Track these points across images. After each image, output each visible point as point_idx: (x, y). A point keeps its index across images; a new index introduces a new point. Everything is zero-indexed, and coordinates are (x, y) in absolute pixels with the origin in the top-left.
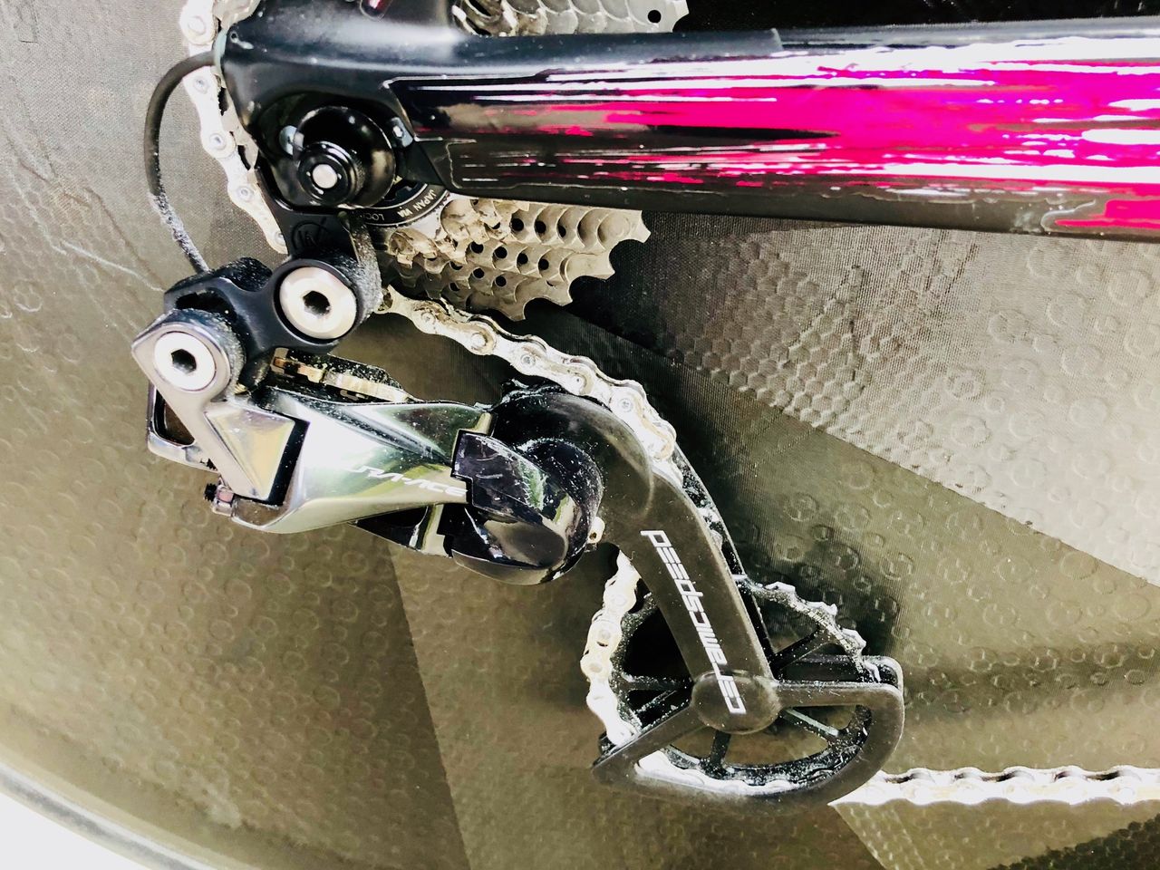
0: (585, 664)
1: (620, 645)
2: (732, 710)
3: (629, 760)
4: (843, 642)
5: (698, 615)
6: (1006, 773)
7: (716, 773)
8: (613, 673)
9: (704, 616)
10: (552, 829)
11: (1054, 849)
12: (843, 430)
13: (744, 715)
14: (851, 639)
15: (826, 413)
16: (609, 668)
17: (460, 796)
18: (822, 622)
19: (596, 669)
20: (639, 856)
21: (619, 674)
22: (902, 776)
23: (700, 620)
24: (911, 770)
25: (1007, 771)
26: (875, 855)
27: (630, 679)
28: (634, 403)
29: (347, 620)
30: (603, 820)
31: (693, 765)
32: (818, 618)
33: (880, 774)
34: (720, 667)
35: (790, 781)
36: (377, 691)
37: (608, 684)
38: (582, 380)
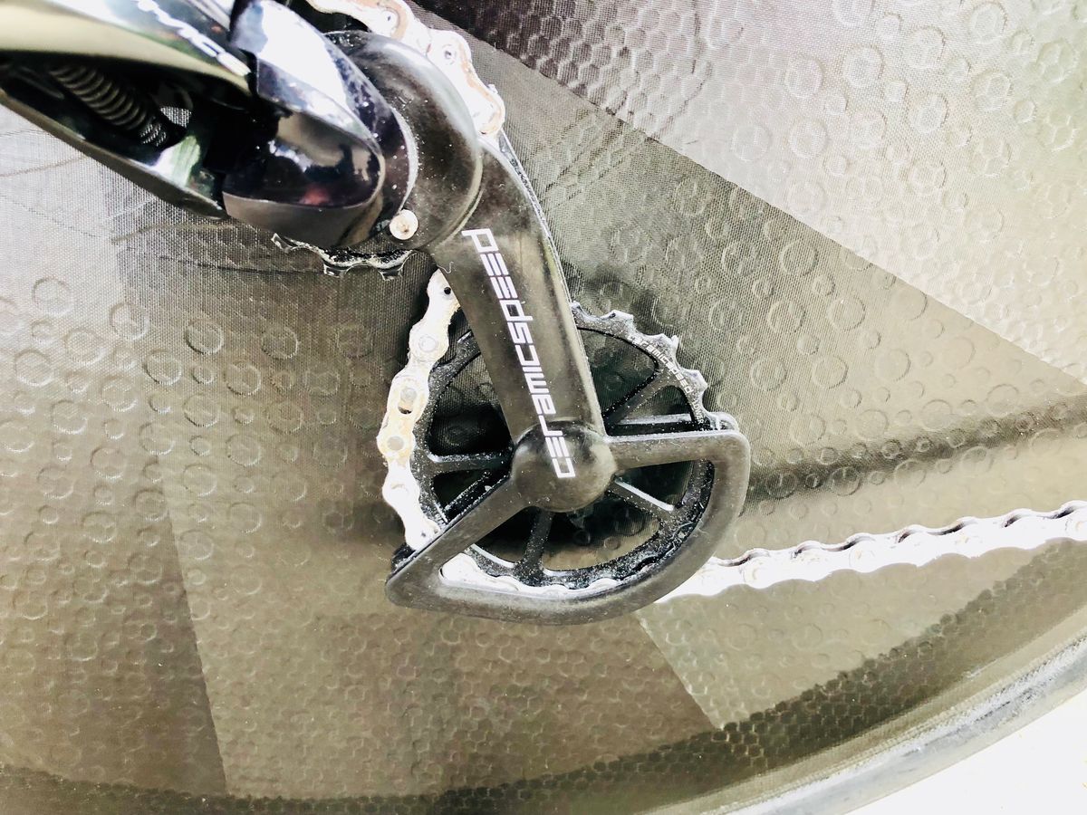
0: (382, 441)
1: (426, 411)
2: (560, 475)
3: (432, 563)
4: (683, 383)
5: (525, 348)
6: (850, 541)
7: (531, 578)
8: (415, 452)
9: (532, 349)
10: (327, 703)
11: (867, 657)
12: (678, 140)
13: (573, 479)
14: (692, 378)
15: (660, 119)
16: (411, 444)
17: (215, 671)
18: (662, 358)
19: (396, 444)
20: (428, 727)
21: (423, 453)
22: (738, 560)
23: (528, 356)
24: (748, 552)
25: (849, 540)
26: (690, 690)
27: (435, 459)
28: (458, 51)
29: (74, 432)
30: (387, 685)
31: (505, 570)
32: (657, 353)
33: (713, 559)
34: (546, 417)
35: (615, 578)
36: (110, 530)
37: (409, 468)
38: (394, 17)
